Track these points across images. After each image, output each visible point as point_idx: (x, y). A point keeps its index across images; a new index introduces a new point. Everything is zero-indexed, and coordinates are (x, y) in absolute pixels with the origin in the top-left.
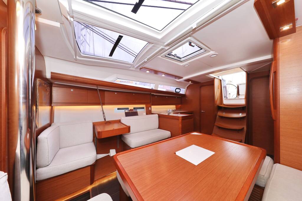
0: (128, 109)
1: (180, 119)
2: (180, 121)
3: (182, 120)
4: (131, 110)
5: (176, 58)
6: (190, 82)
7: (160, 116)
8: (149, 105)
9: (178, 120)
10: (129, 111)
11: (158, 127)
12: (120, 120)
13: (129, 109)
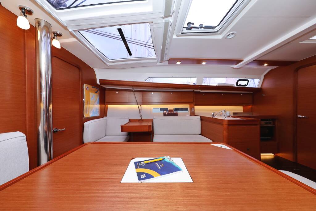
0: (166, 109)
1: (226, 123)
2: (225, 126)
3: (229, 125)
4: (170, 110)
5: (202, 30)
6: (266, 65)
7: (202, 119)
8: (192, 105)
9: (222, 124)
10: (169, 111)
11: (200, 133)
12: (153, 119)
13: (169, 110)
